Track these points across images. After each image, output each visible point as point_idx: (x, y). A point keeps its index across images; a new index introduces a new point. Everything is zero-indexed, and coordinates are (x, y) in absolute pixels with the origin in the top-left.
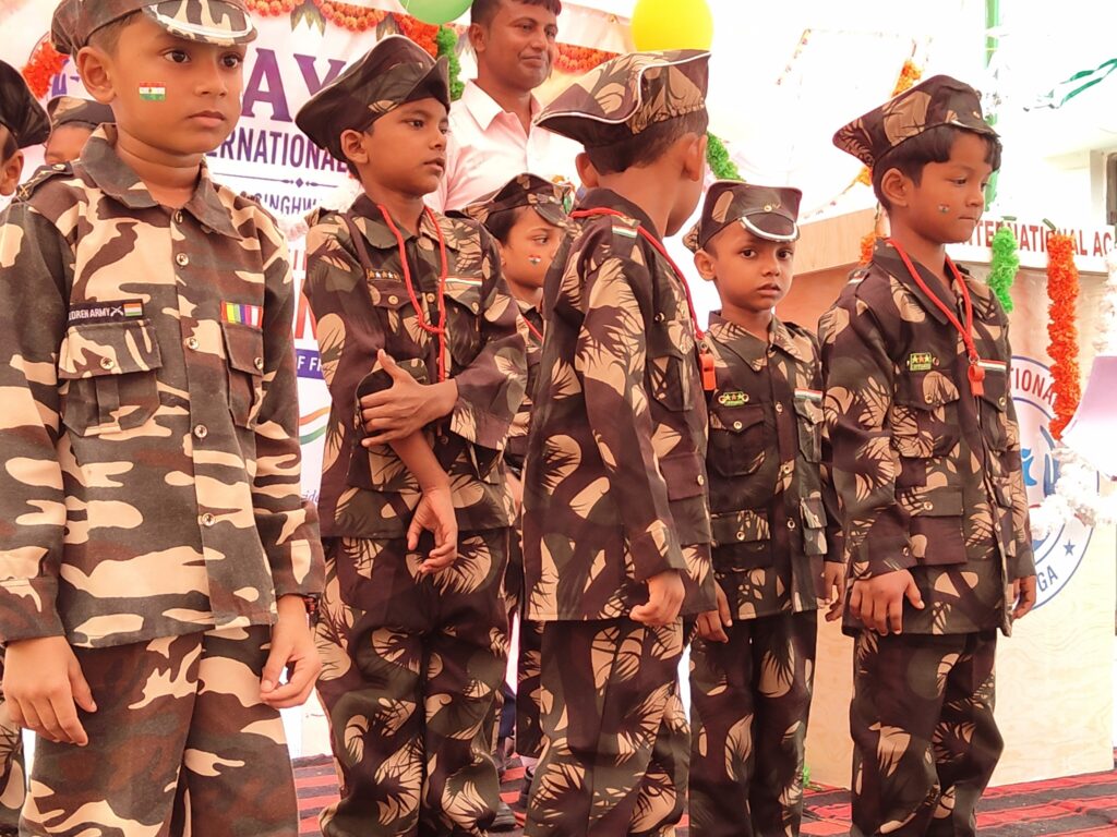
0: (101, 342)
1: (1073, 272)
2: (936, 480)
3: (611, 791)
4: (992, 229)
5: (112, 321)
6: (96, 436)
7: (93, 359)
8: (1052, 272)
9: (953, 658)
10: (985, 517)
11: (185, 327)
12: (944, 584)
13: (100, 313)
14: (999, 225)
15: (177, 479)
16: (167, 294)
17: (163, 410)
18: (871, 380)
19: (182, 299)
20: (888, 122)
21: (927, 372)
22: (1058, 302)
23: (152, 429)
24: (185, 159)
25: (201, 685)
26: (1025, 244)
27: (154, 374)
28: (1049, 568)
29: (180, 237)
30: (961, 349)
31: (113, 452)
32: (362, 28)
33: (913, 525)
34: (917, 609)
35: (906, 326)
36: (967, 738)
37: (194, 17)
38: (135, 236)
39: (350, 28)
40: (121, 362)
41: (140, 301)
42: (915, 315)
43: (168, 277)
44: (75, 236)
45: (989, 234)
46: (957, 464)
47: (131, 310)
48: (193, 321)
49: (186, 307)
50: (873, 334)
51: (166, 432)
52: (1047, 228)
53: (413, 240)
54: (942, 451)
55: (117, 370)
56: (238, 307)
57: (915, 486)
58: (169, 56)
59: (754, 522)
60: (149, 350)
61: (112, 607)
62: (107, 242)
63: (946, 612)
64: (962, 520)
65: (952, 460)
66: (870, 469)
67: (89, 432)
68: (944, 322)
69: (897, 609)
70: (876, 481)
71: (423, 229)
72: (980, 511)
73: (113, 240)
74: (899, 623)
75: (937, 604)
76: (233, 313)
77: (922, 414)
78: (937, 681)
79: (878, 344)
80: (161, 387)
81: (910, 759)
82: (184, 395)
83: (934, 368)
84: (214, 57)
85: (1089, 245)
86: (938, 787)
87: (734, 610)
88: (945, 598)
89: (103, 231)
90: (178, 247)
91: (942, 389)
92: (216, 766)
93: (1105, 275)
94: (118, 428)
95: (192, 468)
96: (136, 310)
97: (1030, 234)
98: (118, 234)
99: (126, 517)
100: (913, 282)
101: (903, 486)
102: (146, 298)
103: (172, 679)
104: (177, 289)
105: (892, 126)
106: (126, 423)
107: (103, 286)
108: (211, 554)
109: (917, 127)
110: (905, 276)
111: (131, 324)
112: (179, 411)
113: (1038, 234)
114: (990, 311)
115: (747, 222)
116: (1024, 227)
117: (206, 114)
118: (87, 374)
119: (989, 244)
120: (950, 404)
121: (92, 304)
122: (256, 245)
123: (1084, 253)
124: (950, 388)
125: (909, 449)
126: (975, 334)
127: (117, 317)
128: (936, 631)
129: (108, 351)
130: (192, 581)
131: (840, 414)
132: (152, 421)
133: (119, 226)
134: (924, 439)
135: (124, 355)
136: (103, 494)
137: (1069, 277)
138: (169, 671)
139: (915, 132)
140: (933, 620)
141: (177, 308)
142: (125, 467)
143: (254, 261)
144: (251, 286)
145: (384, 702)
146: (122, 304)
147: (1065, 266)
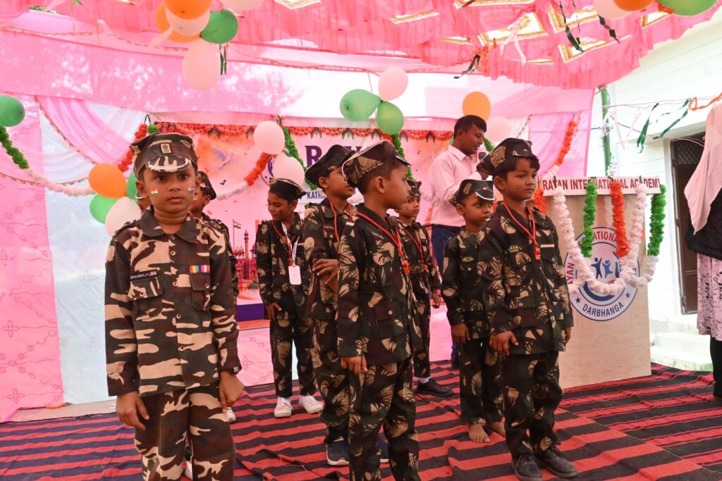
0: (140, 287)
1: (621, 195)
2: (524, 294)
3: (370, 426)
4: (586, 182)
5: (145, 279)
6: (141, 320)
7: (137, 293)
8: (612, 196)
9: (535, 362)
10: (545, 307)
11: (174, 278)
12: (529, 334)
13: (141, 276)
14: (589, 181)
15: (170, 334)
16: (166, 267)
17: (164, 310)
18: (494, 258)
19: (172, 268)
20: (492, 159)
21: (517, 253)
22: (616, 206)
23: (161, 317)
24: (177, 215)
25: (191, 403)
26: (601, 186)
27: (160, 297)
28: (620, 303)
29: (173, 245)
30: (531, 242)
31: (146, 326)
32: (366, 135)
33: (514, 313)
34: (516, 346)
35: (507, 235)
36: (547, 390)
37: (161, 164)
38: (154, 246)
39: (362, 136)
40: (147, 293)
41: (156, 270)
42: (511, 231)
43: (167, 260)
44: (130, 249)
45: (584, 184)
46: (531, 286)
47: (152, 274)
48: (177, 276)
49: (174, 271)
50: (493, 240)
51: (165, 318)
52: (610, 180)
53: (341, 215)
54: (525, 282)
55: (146, 296)
56: (198, 267)
57: (516, 297)
58: (158, 179)
59: (477, 304)
60: (159, 287)
61: (147, 382)
62: (143, 249)
63: (531, 345)
64: (536, 309)
65: (530, 285)
66: (494, 293)
67: (138, 319)
68: (523, 232)
69: (506, 346)
70: (496, 298)
71: (345, 212)
72: (542, 305)
73: (147, 249)
74: (508, 352)
75: (527, 342)
76: (195, 269)
77: (517, 269)
78: (528, 372)
79: (496, 244)
80: (164, 301)
81: (520, 400)
82: (172, 303)
83: (520, 251)
84: (175, 177)
85: (628, 184)
86: (534, 410)
87: (471, 335)
88: (530, 340)
89: (142, 246)
90: (171, 249)
91: (524, 258)
92: (199, 432)
93: (636, 194)
94: (148, 317)
95: (175, 330)
96: (155, 273)
97: (603, 183)
98: (148, 246)
99: (153, 349)
100: (510, 218)
101: (508, 298)
102: (158, 269)
103: (175, 404)
104: (171, 264)
105: (493, 161)
106: (151, 315)
107: (142, 266)
108: (183, 361)
109: (502, 159)
110: (507, 216)
111: (152, 279)
112: (170, 309)
113: (606, 183)
114: (546, 224)
115: (477, 194)
116: (600, 181)
117: (173, 198)
118: (135, 299)
119: (585, 188)
120: (528, 264)
121: (138, 273)
122: (206, 242)
123: (627, 187)
124: (527, 257)
125: (512, 283)
126: (538, 234)
127: (147, 277)
128: (527, 353)
129: (143, 290)
130: (177, 371)
131: (483, 272)
132: (160, 314)
133: (149, 244)
134: (518, 278)
135: (149, 291)
136: (143, 341)
137: (619, 197)
138: (173, 402)
139: (502, 161)
140: (526, 349)
141: (170, 271)
142: (151, 331)
143: (205, 248)
144: (204, 258)
145: (332, 376)
146: (149, 272)
147: (617, 193)
